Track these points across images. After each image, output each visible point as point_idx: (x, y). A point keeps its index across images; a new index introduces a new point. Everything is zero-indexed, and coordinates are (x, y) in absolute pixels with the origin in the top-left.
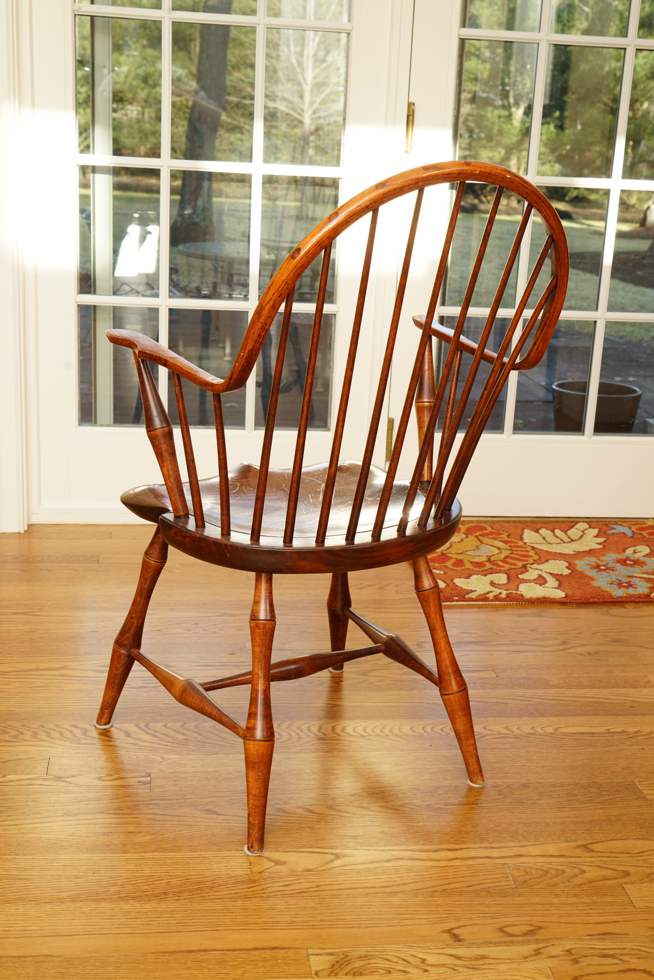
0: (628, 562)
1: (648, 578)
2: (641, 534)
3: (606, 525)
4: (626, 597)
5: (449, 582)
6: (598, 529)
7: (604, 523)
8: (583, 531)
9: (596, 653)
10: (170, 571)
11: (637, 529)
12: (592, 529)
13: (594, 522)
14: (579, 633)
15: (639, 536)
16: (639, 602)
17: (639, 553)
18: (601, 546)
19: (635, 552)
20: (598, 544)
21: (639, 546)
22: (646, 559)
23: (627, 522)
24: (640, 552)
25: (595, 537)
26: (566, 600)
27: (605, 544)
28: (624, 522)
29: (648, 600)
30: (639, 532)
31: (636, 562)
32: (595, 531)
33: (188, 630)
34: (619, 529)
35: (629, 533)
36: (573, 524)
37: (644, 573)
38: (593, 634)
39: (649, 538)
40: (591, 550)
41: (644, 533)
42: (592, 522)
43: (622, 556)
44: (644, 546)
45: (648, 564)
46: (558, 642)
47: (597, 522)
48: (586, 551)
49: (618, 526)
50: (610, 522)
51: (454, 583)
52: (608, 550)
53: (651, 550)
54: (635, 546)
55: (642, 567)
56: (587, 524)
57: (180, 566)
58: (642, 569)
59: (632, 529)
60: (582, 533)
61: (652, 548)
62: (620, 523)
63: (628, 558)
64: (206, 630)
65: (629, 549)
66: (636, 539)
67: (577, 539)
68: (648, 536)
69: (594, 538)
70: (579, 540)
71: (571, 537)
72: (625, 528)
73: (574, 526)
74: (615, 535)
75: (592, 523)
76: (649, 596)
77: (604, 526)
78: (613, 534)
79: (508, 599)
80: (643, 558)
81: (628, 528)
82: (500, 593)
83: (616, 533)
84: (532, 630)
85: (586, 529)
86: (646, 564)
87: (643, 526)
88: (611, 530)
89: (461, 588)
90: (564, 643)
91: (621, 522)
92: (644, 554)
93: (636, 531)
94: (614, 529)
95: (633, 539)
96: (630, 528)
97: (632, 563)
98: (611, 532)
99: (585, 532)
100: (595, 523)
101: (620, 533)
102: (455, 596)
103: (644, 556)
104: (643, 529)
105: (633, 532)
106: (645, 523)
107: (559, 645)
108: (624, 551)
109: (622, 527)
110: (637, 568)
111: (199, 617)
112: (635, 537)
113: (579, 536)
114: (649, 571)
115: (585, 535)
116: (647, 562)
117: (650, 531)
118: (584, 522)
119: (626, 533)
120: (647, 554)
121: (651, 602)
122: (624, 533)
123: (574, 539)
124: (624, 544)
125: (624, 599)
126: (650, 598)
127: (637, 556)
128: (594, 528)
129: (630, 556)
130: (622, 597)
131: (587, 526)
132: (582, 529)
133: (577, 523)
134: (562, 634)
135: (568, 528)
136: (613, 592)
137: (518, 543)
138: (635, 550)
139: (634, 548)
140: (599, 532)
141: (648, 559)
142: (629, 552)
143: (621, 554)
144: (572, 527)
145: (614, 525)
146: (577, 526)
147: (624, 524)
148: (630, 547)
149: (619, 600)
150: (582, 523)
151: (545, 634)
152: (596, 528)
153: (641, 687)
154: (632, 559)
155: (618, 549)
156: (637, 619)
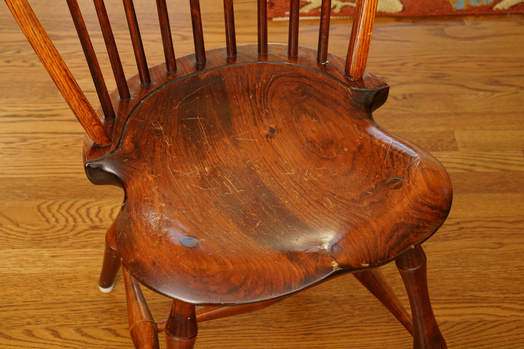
4: (466, 10)
9: (411, 95)
14: (402, 65)
16: (480, 15)
26: (404, 14)
29: (490, 13)
33: (8, 62)
38: (416, 65)
76: (491, 8)
79: (341, 14)
121: (493, 15)
125: (464, 12)
126: (494, 11)
130: (462, 10)
134: (384, 66)
136: (454, 3)
149: (458, 13)
153: (443, 150)
156: (470, 42)
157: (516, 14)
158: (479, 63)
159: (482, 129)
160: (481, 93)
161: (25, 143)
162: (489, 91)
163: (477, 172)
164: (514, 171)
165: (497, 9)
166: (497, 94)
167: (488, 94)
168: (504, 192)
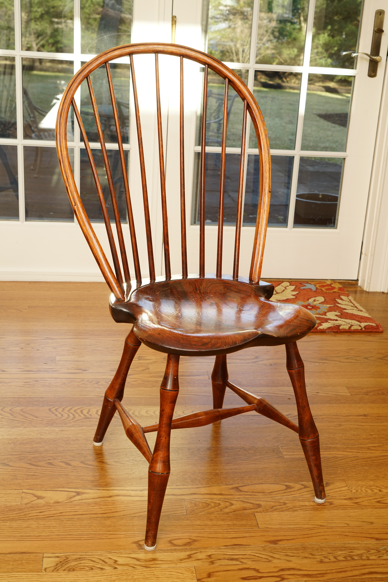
0: (309, 307)
1: (319, 317)
2: (321, 289)
3: (301, 284)
6: (295, 286)
7: (299, 282)
8: (285, 288)
9: (275, 364)
10: (20, 311)
11: (320, 286)
12: (291, 286)
13: (293, 281)
14: (268, 352)
15: (320, 291)
17: (317, 302)
18: (294, 297)
19: (314, 301)
20: (293, 295)
21: (318, 297)
22: (321, 305)
23: (314, 281)
24: (318, 301)
25: (292, 291)
27: (297, 296)
28: (312, 282)
29: (316, 331)
30: (320, 288)
31: (314, 307)
32: (293, 287)
33: (22, 348)
34: (308, 286)
35: (314, 288)
36: (280, 283)
37: (317, 314)
38: (276, 352)
39: (326, 292)
40: (287, 299)
41: (323, 289)
42: (291, 281)
44: (321, 297)
45: (321, 308)
46: (253, 357)
47: (296, 281)
48: (284, 300)
49: (308, 284)
50: (303, 281)
52: (298, 299)
53: (325, 300)
54: (315, 297)
55: (317, 310)
56: (289, 283)
57: (27, 308)
58: (316, 311)
59: (317, 286)
60: (284, 289)
61: (326, 298)
62: (309, 282)
63: (309, 305)
65: (312, 299)
66: (317, 293)
67: (280, 292)
68: (325, 291)
69: (292, 292)
70: (281, 293)
71: (277, 291)
72: (312, 285)
73: (281, 284)
74: (305, 290)
75: (292, 283)
77: (299, 284)
78: (304, 289)
80: (319, 305)
81: (314, 285)
83: (306, 289)
85: (288, 286)
86: (320, 309)
87: (324, 284)
88: (303, 286)
90: (256, 358)
91: (310, 281)
92: (320, 302)
93: (319, 288)
94: (305, 286)
95: (315, 293)
96: (315, 286)
97: (311, 307)
98: (302, 288)
99: (287, 288)
100: (294, 282)
101: (308, 289)
103: (320, 303)
104: (323, 286)
105: (317, 288)
106: (325, 283)
107: (253, 359)
108: (308, 300)
109: (310, 285)
110: (314, 310)
112: (317, 292)
113: (282, 290)
114: (321, 313)
115: (286, 290)
116: (320, 307)
117: (327, 287)
118: (287, 281)
119: (312, 289)
120: (322, 302)
121: (318, 332)
122: (310, 289)
123: (278, 292)
124: (309, 295)
126: (317, 330)
127: (315, 303)
128: (292, 286)
129: (311, 303)
131: (288, 284)
132: (285, 286)
133: (283, 282)
134: (257, 352)
135: (276, 285)
138: (315, 299)
139: (315, 298)
140: (295, 288)
141: (322, 305)
142: (311, 300)
143: (306, 302)
144: (279, 285)
145: (306, 283)
146: (282, 284)
147: (312, 283)
148: (312, 298)
150: (286, 282)
151: (246, 352)
152: (294, 285)
154: (311, 305)
155: (304, 298)
156: (306, 343)
157: (331, 332)
158: (314, 351)
159: (320, 378)
160: (317, 364)
162: (321, 363)
163: (320, 396)
164: (343, 395)
165: (320, 329)
166: (326, 364)
167: (322, 364)
168: (338, 403)
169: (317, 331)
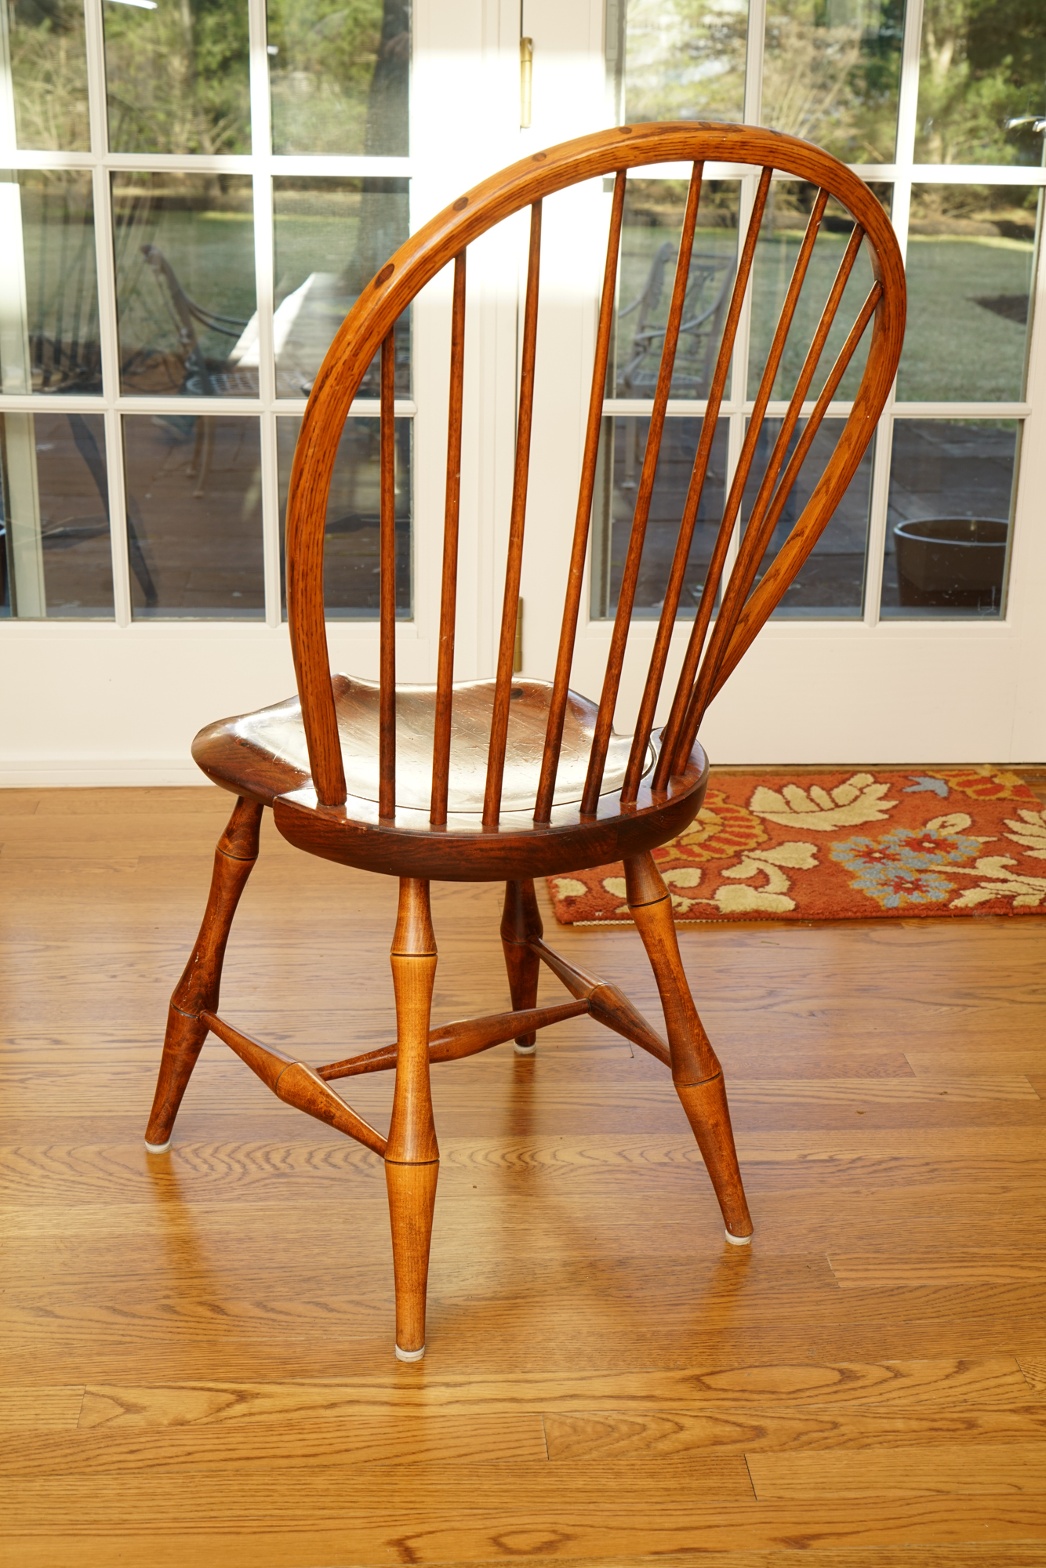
0: (926, 845)
1: (954, 873)
2: (963, 792)
3: (906, 777)
4: (904, 909)
5: (594, 884)
6: (888, 785)
7: (902, 774)
8: (861, 790)
9: (823, 1012)
10: (116, 870)
11: (959, 784)
12: (878, 785)
13: (885, 772)
14: (804, 976)
15: (960, 796)
16: (927, 917)
17: (950, 828)
18: (886, 816)
19: (943, 826)
20: (881, 811)
21: (954, 815)
22: (961, 840)
23: (943, 771)
24: (953, 825)
25: (880, 799)
26: (795, 915)
27: (894, 812)
28: (938, 771)
29: (943, 913)
30: (961, 789)
31: (942, 845)
32: (883, 789)
33: (114, 976)
34: (927, 784)
35: (942, 790)
36: (847, 776)
37: (949, 864)
38: (828, 976)
39: (977, 800)
40: (866, 823)
41: (969, 791)
42: (879, 772)
43: (918, 834)
44: (962, 815)
45: (962, 848)
46: (761, 992)
47: (891, 772)
48: (856, 826)
49: (927, 779)
50: (913, 771)
51: (603, 887)
52: (896, 822)
53: (973, 822)
54: (946, 815)
55: (948, 852)
56: (873, 775)
57: (137, 861)
58: (948, 856)
59: (950, 784)
60: (858, 793)
61: (977, 818)
62: (931, 773)
63: (927, 838)
64: (143, 976)
65: (934, 821)
66: (953, 802)
67: (846, 803)
68: (974, 796)
69: (878, 802)
70: (849, 804)
71: (837, 801)
72: (937, 781)
73: (848, 779)
74: (916, 796)
75: (881, 775)
76: (945, 905)
77: (901, 779)
78: (914, 793)
79: (691, 915)
80: (955, 836)
81: (943, 782)
82: (680, 905)
83: (920, 792)
84: (721, 971)
85: (868, 786)
86: (957, 848)
87: (971, 778)
88: (912, 785)
89: (613, 895)
90: (771, 993)
91: (933, 771)
92: (958, 829)
93: (957, 788)
94: (918, 784)
95: (946, 803)
96: (946, 782)
97: (932, 845)
98: (909, 790)
99: (865, 790)
100: (886, 775)
101: (926, 791)
102: (597, 911)
103: (957, 833)
104: (969, 784)
105: (951, 790)
106: (976, 773)
107: (763, 997)
108: (924, 824)
109: (933, 780)
110: (940, 854)
111: (140, 952)
112: (951, 799)
113: (853, 797)
114: (959, 860)
115: (863, 796)
116: (959, 843)
117: (980, 787)
118: (866, 772)
119: (938, 791)
120: (964, 830)
121: (950, 917)
122: (932, 791)
123: (840, 803)
124: (928, 811)
125: (901, 912)
126: (949, 910)
127: (944, 833)
128: (881, 783)
129: (932, 833)
130: (896, 909)
131: (870, 779)
132: (859, 786)
133: (854, 774)
134: (772, 977)
135: (836, 783)
136: (883, 899)
137: (738, 812)
138: (945, 822)
139: (944, 819)
140: (889, 790)
141: (964, 838)
142: (933, 826)
143: (917, 830)
144: (844, 782)
145: (920, 776)
146: (852, 781)
147: (938, 776)
148: (937, 817)
149: (891, 913)
150: (863, 775)
151: (742, 977)
152: (886, 783)
153: (888, 1075)
154: (933, 838)
155: (914, 820)
156: (916, 949)
157: (987, 915)
158: (936, 973)
159: (952, 1050)
160: (944, 1008)
161: (148, 1073)
162: (958, 1005)
163: (951, 1102)
164: (1016, 1101)
165: (956, 907)
166: (970, 1010)
167: (960, 1008)
168: (1002, 1125)
169: (947, 913)
